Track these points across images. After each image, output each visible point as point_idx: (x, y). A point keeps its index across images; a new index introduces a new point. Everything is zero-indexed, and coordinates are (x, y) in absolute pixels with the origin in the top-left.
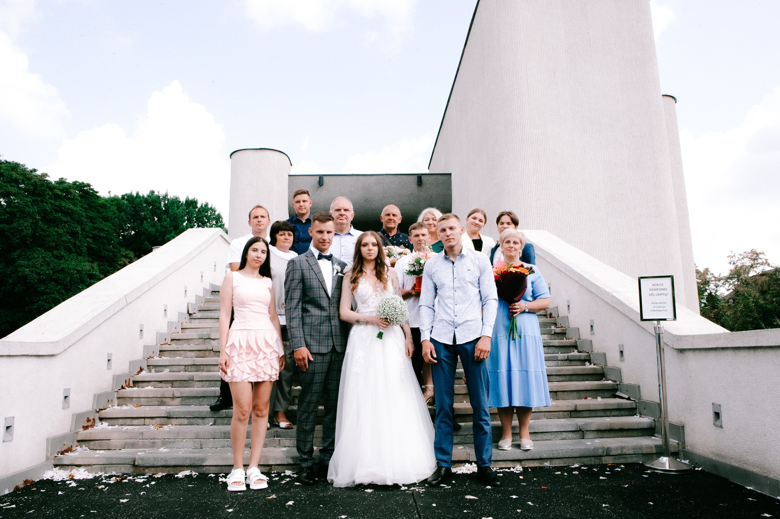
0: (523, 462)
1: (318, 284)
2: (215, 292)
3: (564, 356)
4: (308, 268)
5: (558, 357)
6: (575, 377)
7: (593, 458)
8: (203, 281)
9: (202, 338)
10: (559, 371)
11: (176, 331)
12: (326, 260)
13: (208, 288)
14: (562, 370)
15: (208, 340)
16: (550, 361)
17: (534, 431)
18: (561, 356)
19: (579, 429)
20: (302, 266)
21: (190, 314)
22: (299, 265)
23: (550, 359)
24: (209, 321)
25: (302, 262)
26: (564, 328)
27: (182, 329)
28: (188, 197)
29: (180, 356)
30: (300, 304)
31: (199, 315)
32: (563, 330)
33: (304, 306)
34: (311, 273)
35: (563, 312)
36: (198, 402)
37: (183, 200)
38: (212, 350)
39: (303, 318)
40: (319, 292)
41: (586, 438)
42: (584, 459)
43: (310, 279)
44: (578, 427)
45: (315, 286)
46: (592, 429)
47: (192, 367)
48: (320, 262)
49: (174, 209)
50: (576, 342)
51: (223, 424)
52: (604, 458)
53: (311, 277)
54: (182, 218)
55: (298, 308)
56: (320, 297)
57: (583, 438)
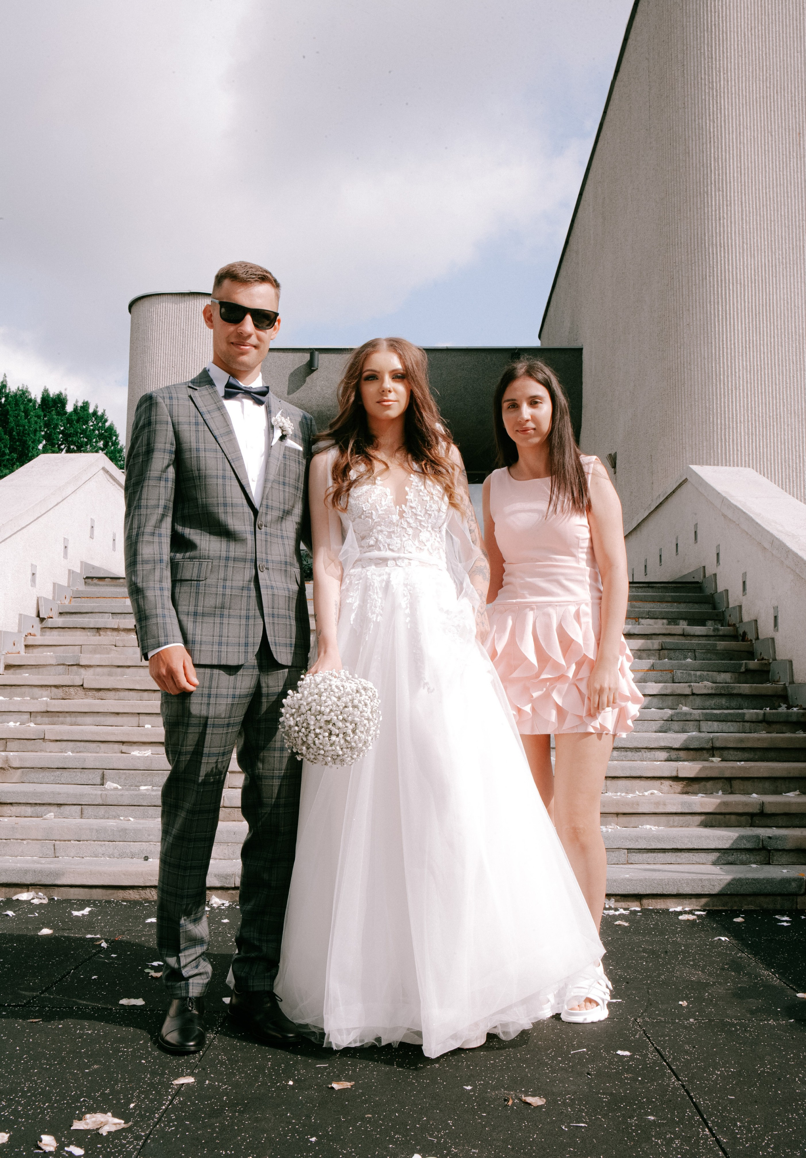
0: (645, 902)
1: (220, 467)
2: (92, 578)
3: (757, 714)
4: (193, 420)
5: (744, 714)
6: (772, 754)
7: (779, 898)
8: (69, 556)
9: (64, 665)
10: (741, 740)
11: (15, 649)
12: (248, 403)
13: (78, 570)
14: (748, 739)
15: (75, 667)
16: (729, 723)
17: (675, 847)
18: (750, 713)
19: (761, 846)
20: (175, 413)
21: (42, 620)
22: (166, 410)
23: (730, 718)
24: (79, 633)
25: (175, 402)
26: (766, 662)
27: (26, 646)
28: (46, 391)
29: (22, 695)
30: (169, 520)
31: (59, 621)
32: (762, 664)
33: (179, 528)
34: (201, 434)
35: (766, 629)
36: (52, 778)
37: (36, 395)
38: (82, 685)
39: (174, 566)
40: (224, 490)
41: (775, 862)
42: (762, 899)
43: (198, 450)
44: (759, 842)
45: (213, 473)
46: (788, 847)
47: (42, 717)
48: (231, 406)
49: (19, 415)
50: (785, 688)
51: (96, 817)
52: (800, 899)
53: (202, 446)
54: (35, 435)
55: (160, 535)
56: (225, 505)
57: (769, 864)
